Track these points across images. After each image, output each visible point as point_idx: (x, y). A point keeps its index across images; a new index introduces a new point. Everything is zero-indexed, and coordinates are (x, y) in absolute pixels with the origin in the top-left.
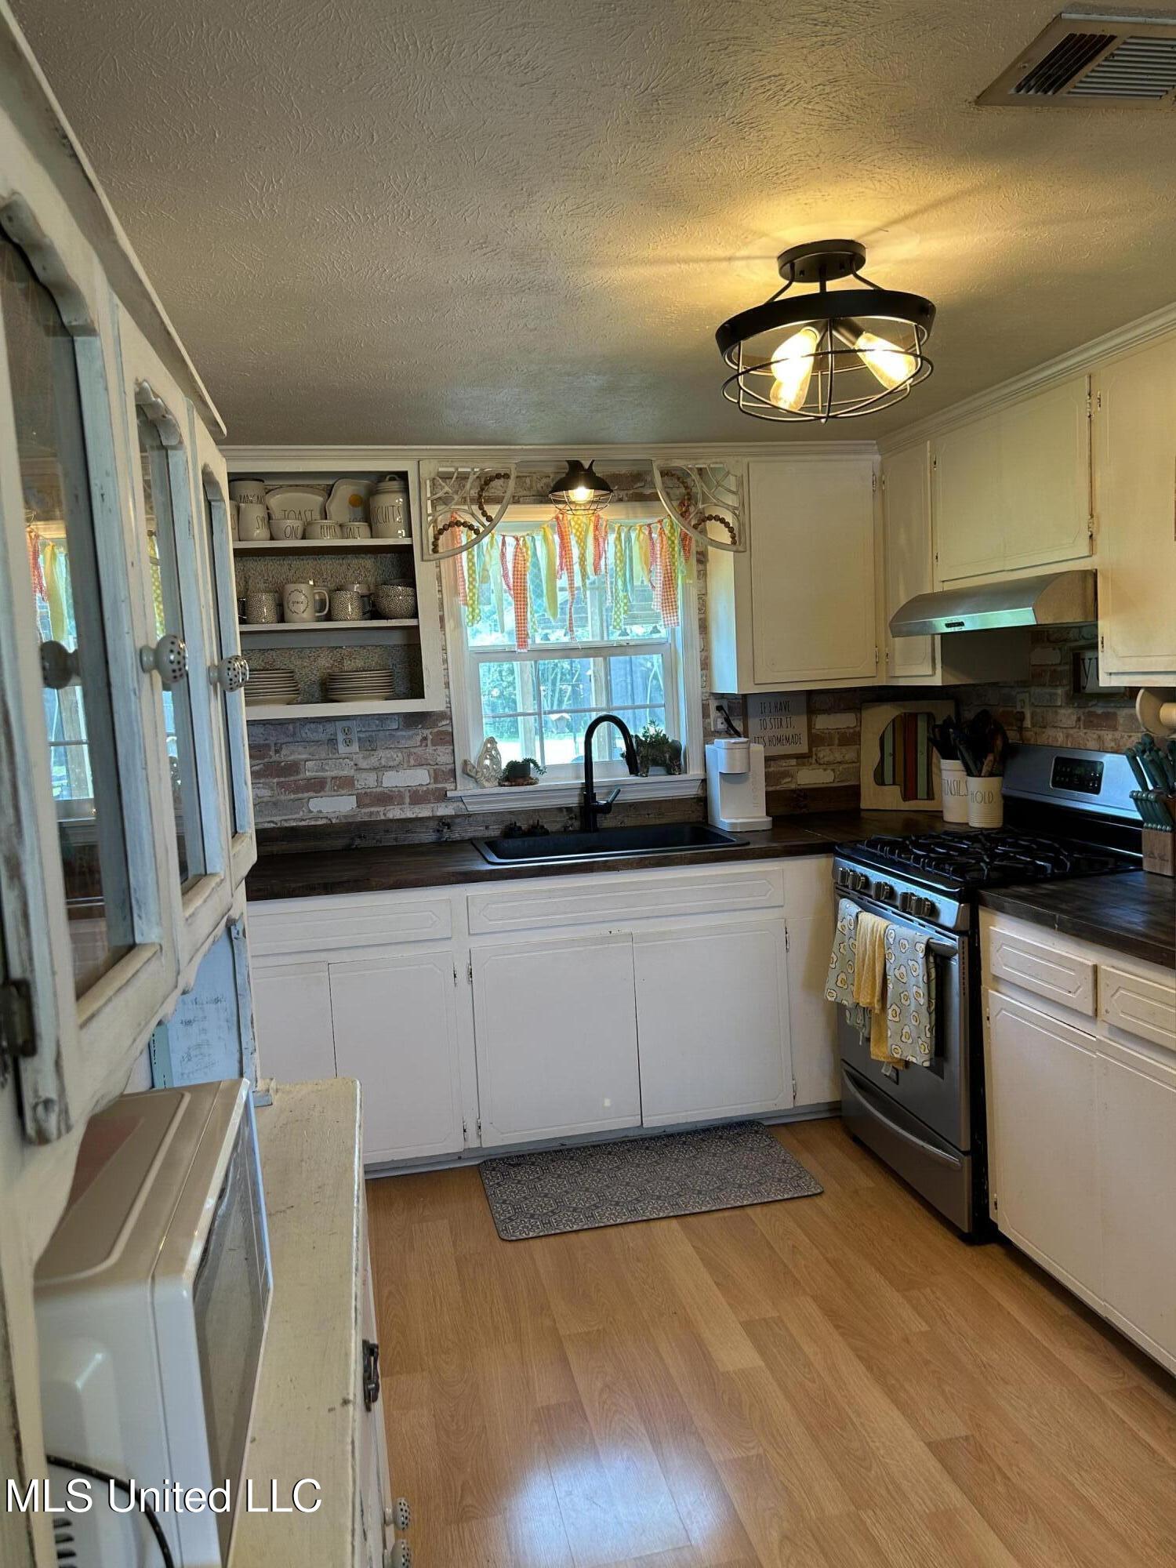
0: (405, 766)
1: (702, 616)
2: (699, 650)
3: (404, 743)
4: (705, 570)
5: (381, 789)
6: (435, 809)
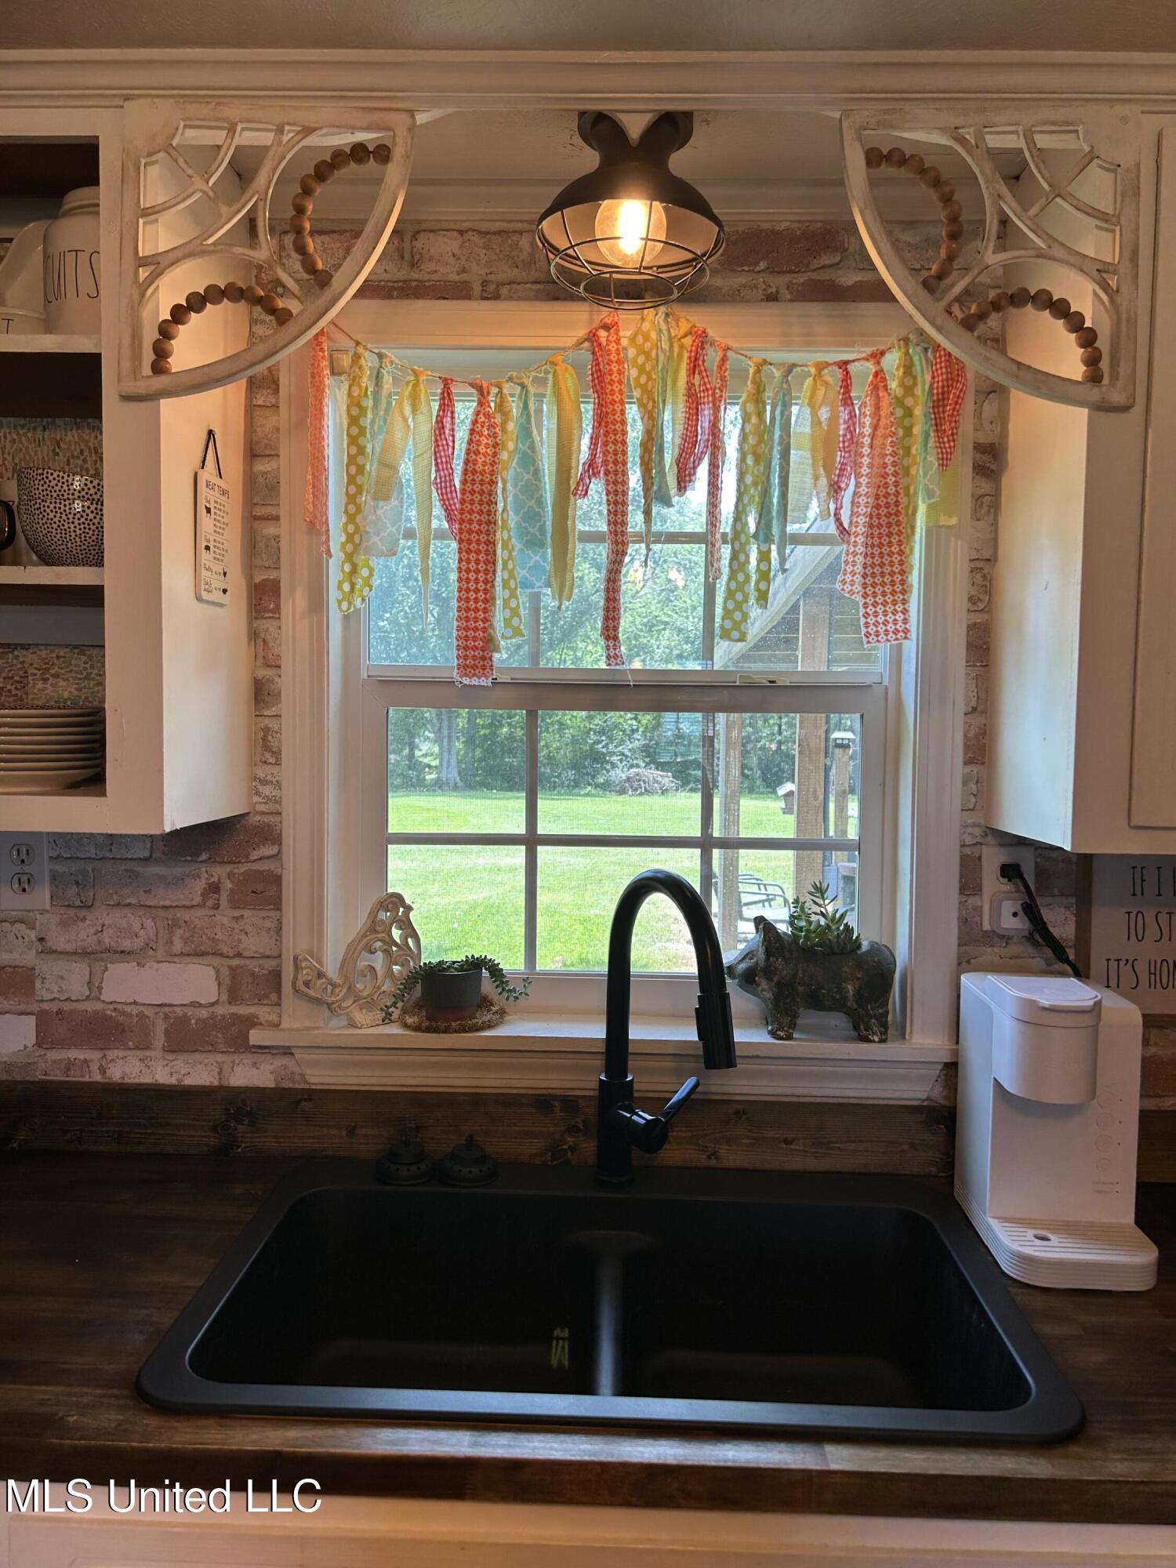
0: (161, 951)
1: (979, 618)
2: (961, 708)
3: (162, 897)
4: (996, 495)
5: (99, 1006)
6: (226, 1068)
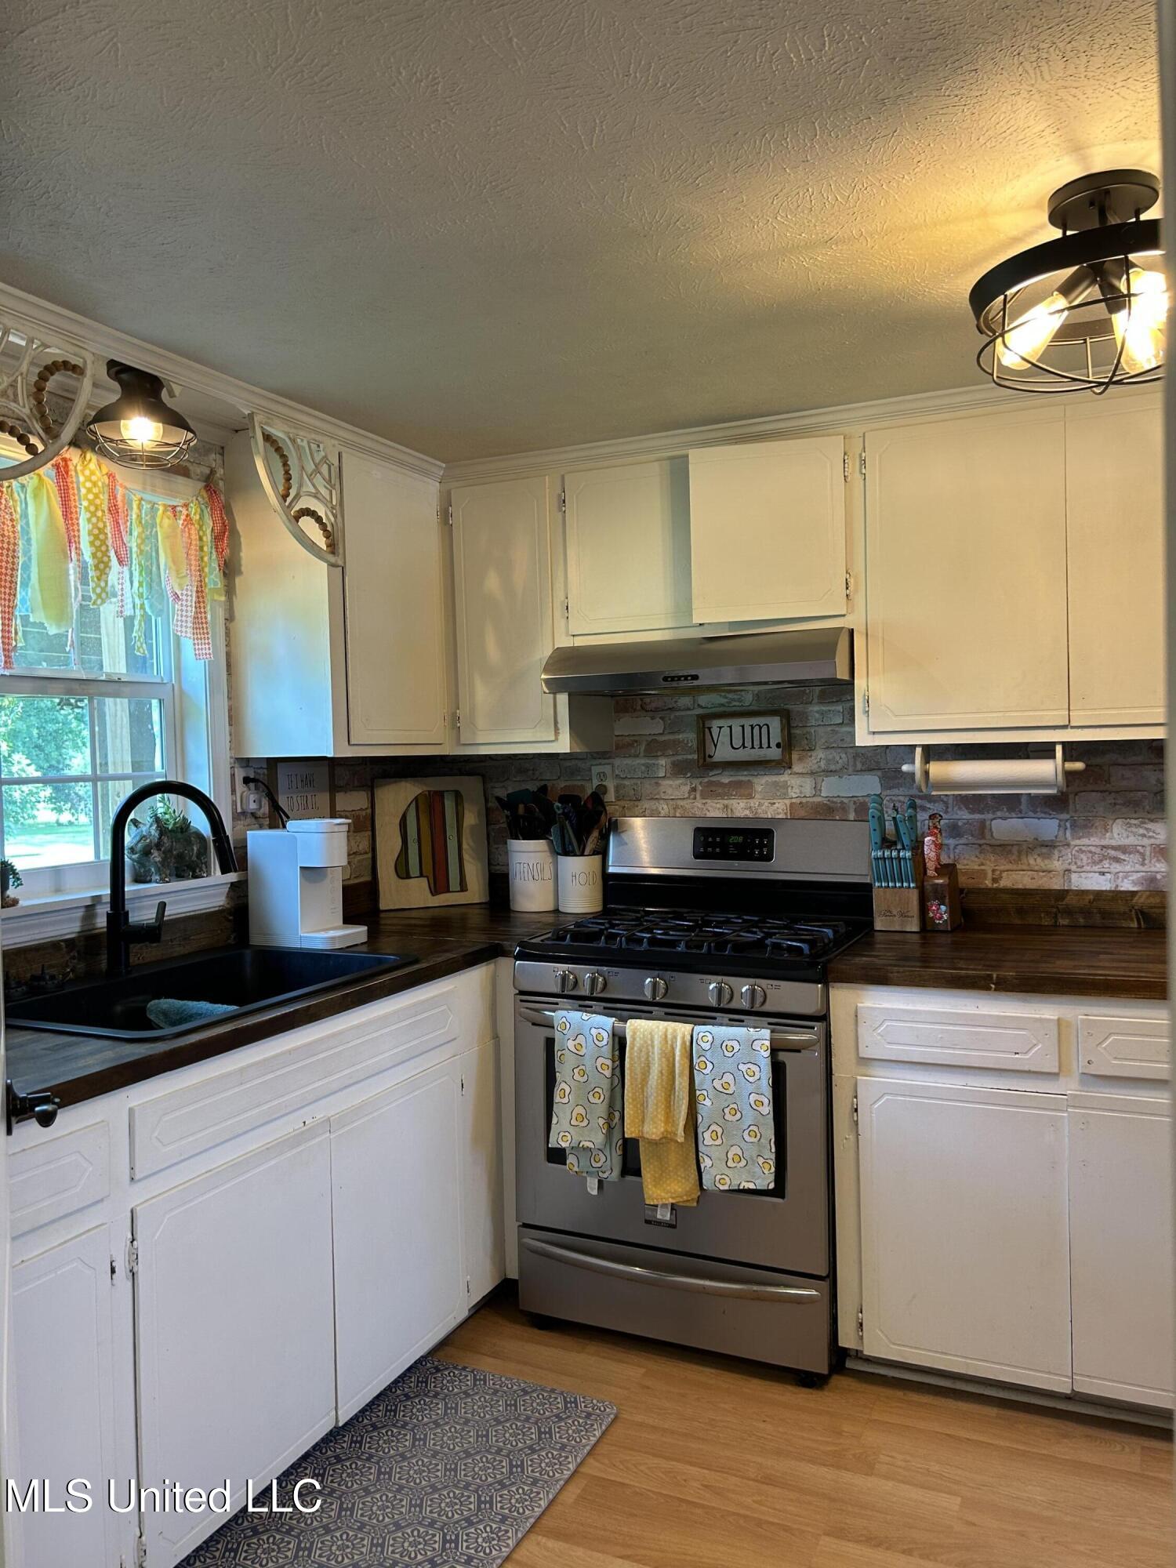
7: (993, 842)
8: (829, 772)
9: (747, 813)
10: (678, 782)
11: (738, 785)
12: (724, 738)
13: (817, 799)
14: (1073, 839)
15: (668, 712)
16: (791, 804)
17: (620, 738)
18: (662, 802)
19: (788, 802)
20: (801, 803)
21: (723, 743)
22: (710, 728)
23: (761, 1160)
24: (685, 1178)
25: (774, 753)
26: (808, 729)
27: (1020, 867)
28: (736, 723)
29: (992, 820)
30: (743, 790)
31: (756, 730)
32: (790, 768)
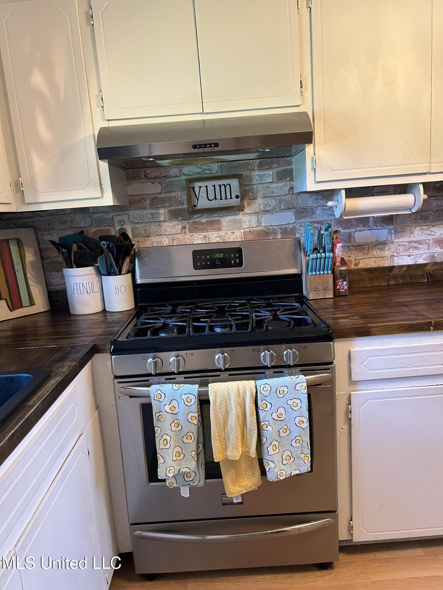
7: (355, 244)
8: (266, 212)
9: (218, 240)
10: (174, 223)
11: (212, 223)
12: (203, 194)
13: (260, 228)
14: (395, 239)
15: (163, 179)
16: (245, 232)
17: (132, 197)
18: (164, 236)
19: (242, 231)
20: (250, 231)
21: (202, 197)
22: (193, 188)
23: (303, 456)
24: (251, 475)
25: (235, 202)
26: (252, 186)
27: (369, 256)
28: (210, 184)
29: (355, 232)
30: (215, 225)
31: (223, 187)
32: (243, 210)
